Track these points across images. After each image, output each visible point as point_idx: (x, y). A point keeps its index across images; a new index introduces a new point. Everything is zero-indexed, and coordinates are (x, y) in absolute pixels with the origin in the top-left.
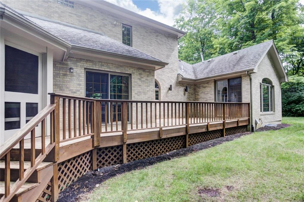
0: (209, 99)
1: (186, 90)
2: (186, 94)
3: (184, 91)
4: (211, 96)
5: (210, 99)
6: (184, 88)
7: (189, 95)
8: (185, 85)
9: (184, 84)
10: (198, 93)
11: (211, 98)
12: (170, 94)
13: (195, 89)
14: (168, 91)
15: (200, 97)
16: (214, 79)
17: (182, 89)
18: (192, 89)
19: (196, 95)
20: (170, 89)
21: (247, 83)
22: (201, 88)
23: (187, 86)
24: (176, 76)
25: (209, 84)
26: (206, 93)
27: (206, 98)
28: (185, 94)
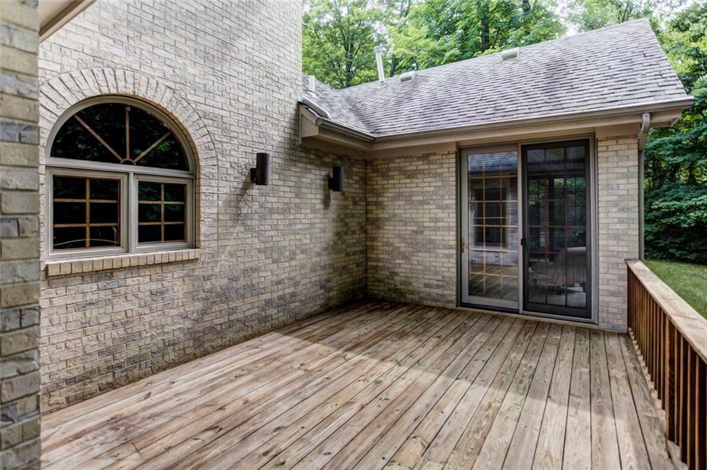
0: (432, 224)
1: (333, 184)
2: (333, 202)
3: (324, 189)
4: (440, 214)
5: (436, 229)
6: (324, 173)
7: (346, 207)
8: (327, 160)
9: (326, 154)
10: (379, 195)
11: (439, 224)
12: (256, 206)
13: (365, 180)
14: (245, 188)
15: (387, 216)
16: (457, 143)
17: (315, 177)
18: (356, 178)
19: (368, 204)
20: (258, 174)
21: (625, 170)
22: (392, 177)
23: (339, 163)
24: (291, 109)
25: (430, 163)
26: (414, 198)
27: (416, 223)
28: (326, 202)
